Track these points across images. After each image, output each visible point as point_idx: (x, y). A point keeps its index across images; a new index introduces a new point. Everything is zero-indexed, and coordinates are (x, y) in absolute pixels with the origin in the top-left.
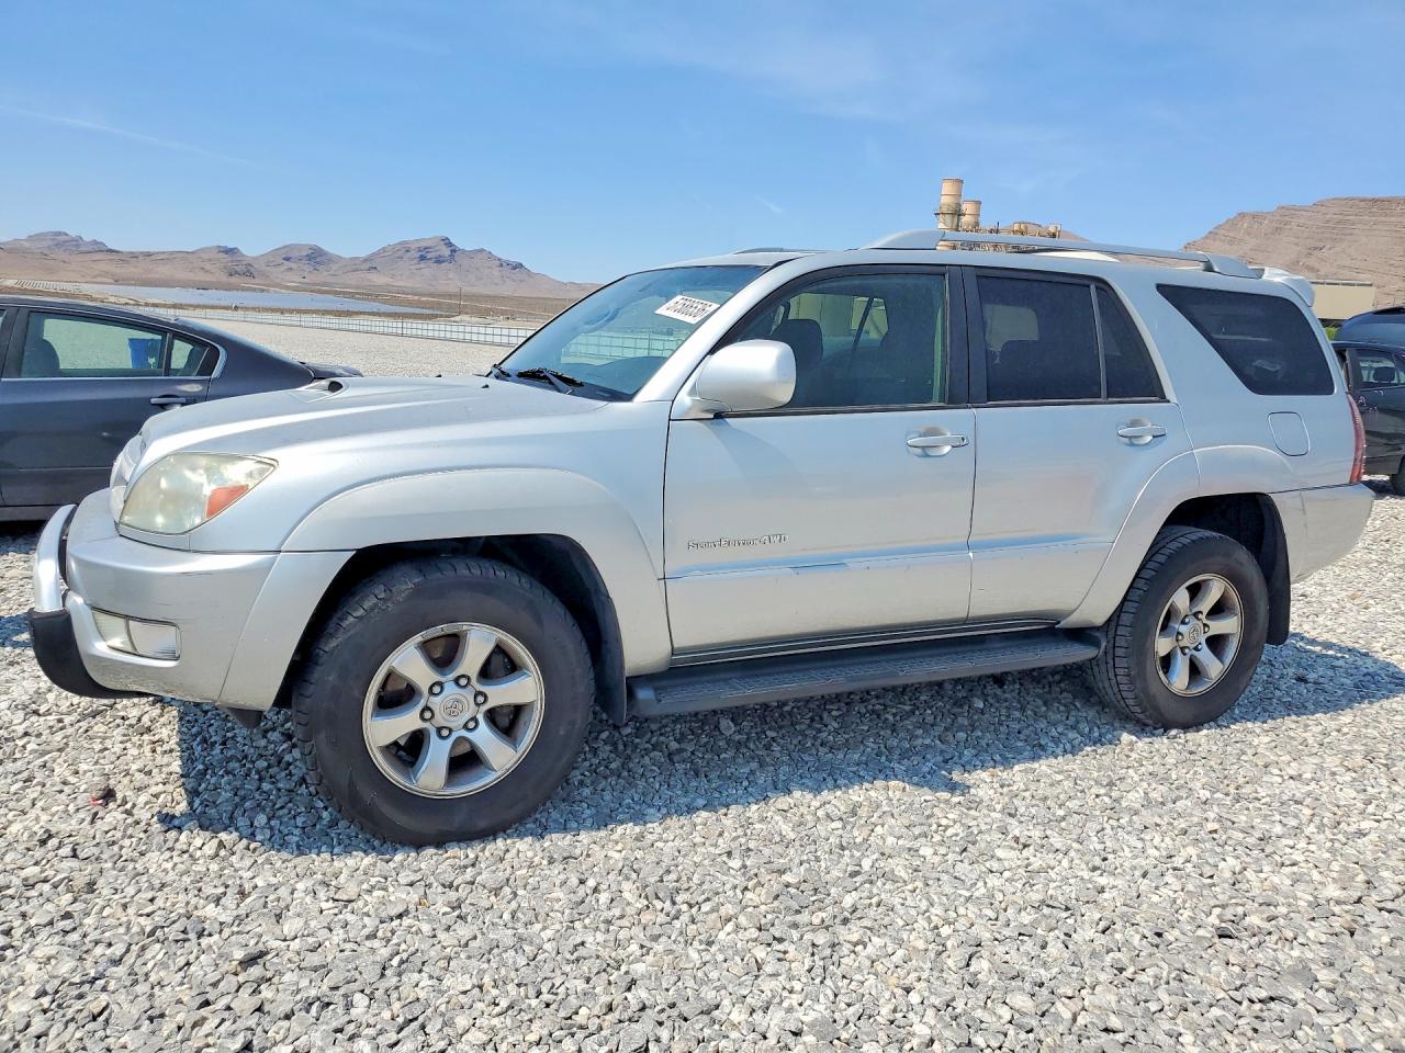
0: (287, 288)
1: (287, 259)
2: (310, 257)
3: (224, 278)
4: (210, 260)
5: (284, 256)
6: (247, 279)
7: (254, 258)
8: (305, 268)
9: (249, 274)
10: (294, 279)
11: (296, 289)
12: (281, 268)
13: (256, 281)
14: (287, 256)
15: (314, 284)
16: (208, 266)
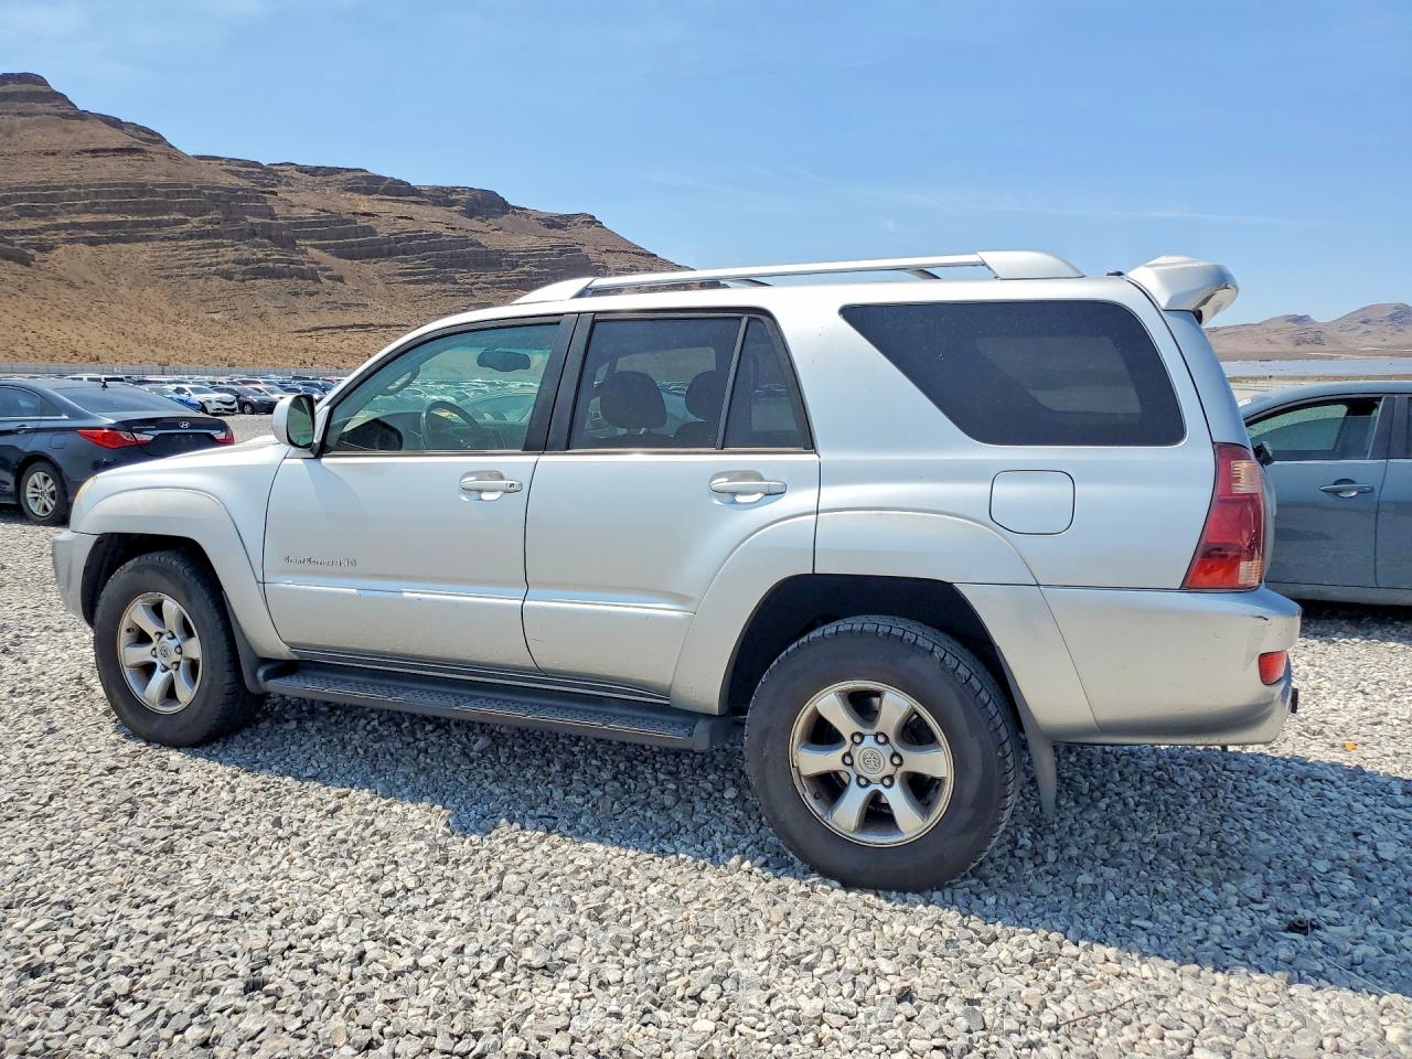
0: (1361, 353)
1: (1365, 322)
2: (1393, 318)
3: (1290, 348)
4: (1276, 331)
5: (1361, 319)
6: (1316, 347)
7: (1327, 324)
8: (1387, 329)
9: (1318, 341)
10: (1370, 343)
11: (1374, 353)
12: (1359, 332)
13: (1326, 348)
14: (1365, 318)
15: (1399, 347)
16: (1274, 337)
